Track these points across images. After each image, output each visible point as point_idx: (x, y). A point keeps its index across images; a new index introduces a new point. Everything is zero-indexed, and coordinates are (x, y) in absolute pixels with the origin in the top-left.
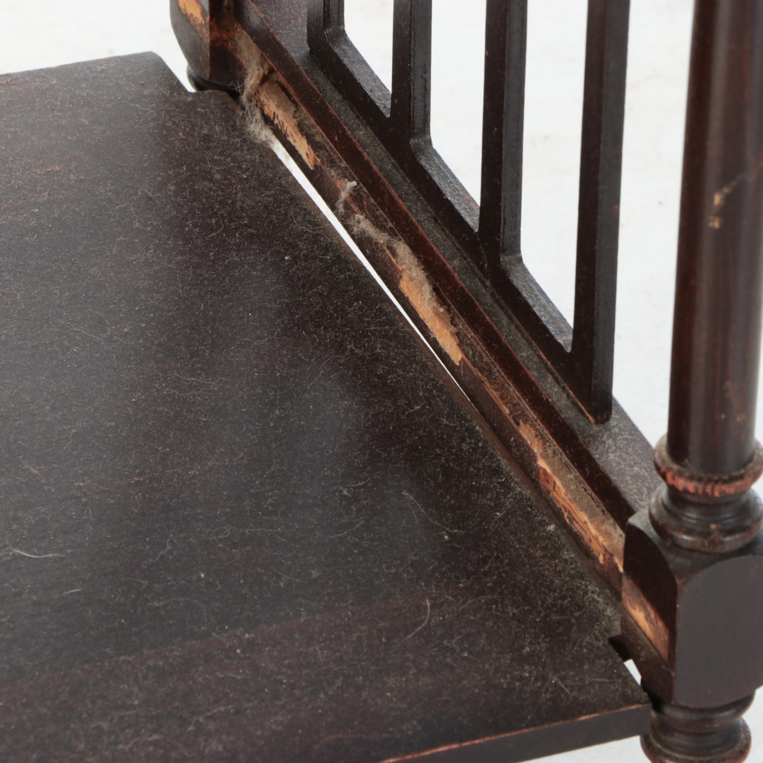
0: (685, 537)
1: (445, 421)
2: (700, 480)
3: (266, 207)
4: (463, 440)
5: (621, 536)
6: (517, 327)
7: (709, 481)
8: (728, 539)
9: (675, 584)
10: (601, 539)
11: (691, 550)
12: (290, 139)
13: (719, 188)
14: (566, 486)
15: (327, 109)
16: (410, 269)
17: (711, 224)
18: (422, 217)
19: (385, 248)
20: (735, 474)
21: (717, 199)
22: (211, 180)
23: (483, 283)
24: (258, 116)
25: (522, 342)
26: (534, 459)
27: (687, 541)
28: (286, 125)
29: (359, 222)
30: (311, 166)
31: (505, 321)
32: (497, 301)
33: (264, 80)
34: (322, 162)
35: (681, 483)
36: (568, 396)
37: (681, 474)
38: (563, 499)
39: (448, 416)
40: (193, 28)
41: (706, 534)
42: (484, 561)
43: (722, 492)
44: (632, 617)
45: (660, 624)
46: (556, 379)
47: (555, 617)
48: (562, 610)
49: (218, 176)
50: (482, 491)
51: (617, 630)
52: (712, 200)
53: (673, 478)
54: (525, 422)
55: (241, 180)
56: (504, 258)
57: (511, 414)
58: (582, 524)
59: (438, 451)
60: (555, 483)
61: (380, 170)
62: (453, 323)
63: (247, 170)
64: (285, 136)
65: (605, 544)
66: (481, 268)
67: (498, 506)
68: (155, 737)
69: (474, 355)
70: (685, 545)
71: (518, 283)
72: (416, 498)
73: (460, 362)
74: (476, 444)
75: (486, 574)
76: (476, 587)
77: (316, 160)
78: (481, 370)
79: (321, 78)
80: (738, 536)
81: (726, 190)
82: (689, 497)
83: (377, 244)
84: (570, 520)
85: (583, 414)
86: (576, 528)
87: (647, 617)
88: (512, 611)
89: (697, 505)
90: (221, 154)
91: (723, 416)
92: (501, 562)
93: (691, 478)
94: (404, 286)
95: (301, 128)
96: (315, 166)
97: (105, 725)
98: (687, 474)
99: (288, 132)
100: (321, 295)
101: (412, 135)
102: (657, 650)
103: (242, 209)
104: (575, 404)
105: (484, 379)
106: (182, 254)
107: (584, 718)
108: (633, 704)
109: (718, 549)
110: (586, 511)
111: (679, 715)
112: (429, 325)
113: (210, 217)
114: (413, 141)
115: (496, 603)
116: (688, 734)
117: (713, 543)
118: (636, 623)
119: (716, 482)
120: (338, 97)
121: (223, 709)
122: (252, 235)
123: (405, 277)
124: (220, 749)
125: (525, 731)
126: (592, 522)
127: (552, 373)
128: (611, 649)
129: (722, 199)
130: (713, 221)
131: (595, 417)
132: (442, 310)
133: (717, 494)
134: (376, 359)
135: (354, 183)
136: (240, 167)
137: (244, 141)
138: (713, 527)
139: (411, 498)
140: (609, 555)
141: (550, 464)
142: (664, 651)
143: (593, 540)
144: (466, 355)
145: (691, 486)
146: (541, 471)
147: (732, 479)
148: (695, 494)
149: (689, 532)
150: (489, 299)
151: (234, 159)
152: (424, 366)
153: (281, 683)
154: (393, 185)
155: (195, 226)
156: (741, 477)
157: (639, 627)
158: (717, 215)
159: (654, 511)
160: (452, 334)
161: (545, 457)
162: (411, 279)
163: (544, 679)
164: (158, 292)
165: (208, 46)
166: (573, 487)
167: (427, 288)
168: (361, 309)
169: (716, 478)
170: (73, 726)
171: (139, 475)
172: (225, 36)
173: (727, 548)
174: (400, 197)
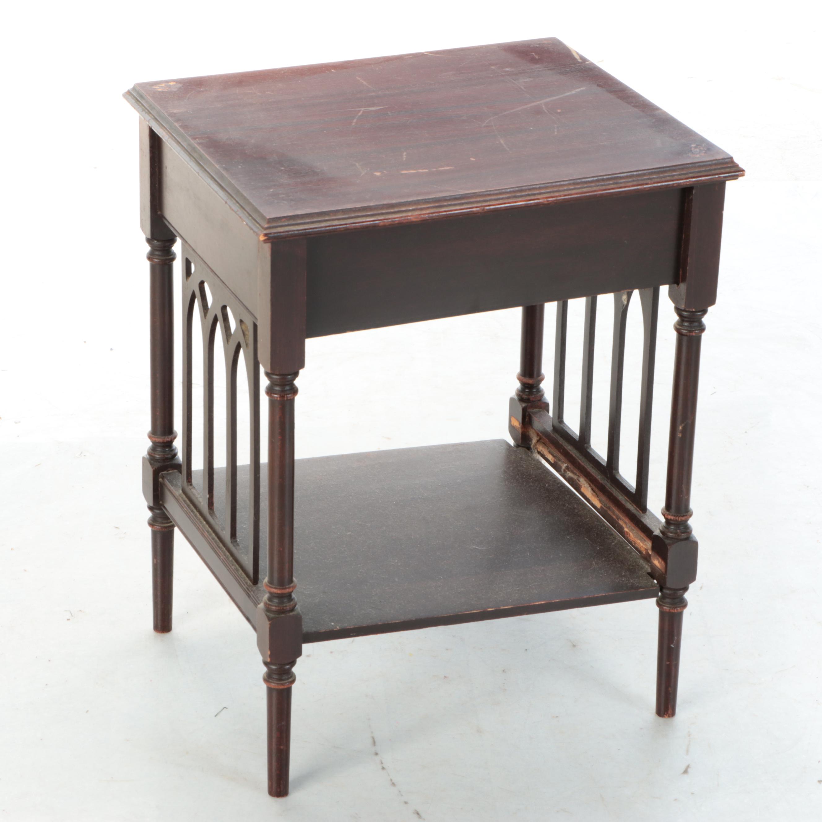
0: (671, 534)
1: (596, 523)
2: (675, 516)
3: (540, 474)
4: (602, 527)
5: (650, 545)
6: (618, 492)
7: (677, 516)
8: (683, 535)
9: (667, 548)
10: (644, 546)
11: (672, 538)
12: (546, 456)
13: (681, 424)
14: (633, 534)
15: (559, 442)
16: (584, 484)
17: (679, 436)
18: (589, 466)
19: (576, 480)
20: (685, 514)
21: (680, 428)
22: (523, 467)
23: (607, 482)
24: (536, 451)
25: (619, 495)
26: (623, 528)
27: (670, 535)
28: (545, 452)
29: (568, 474)
30: (552, 462)
31: (614, 490)
32: (611, 485)
33: (538, 441)
34: (556, 460)
35: (669, 517)
36: (634, 507)
37: (669, 515)
38: (632, 538)
39: (597, 522)
40: (516, 430)
41: (676, 533)
42: (610, 554)
43: (681, 519)
44: (654, 564)
45: (663, 562)
46: (630, 504)
47: (631, 567)
48: (633, 566)
49: (525, 467)
50: (608, 539)
51: (649, 570)
52: (679, 428)
53: (667, 516)
54: (621, 519)
55: (532, 468)
56: (614, 471)
57: (616, 517)
58: (638, 544)
59: (595, 529)
60: (630, 534)
61: (576, 456)
62: (598, 496)
63: (533, 465)
64: (545, 456)
65: (645, 547)
66: (607, 477)
67: (613, 542)
68: (518, 589)
69: (604, 504)
70: (670, 537)
71: (618, 478)
72: (589, 540)
73: (600, 507)
74: (606, 528)
75: (610, 557)
76: (608, 560)
77: (554, 460)
78: (607, 508)
79: (557, 435)
80: (685, 534)
81: (683, 425)
82: (671, 522)
83: (574, 479)
84: (635, 544)
85: (638, 511)
86: (637, 545)
87: (659, 562)
88: (618, 565)
89: (674, 524)
90: (525, 462)
91: (682, 496)
92: (615, 555)
93: (672, 515)
94: (583, 490)
95: (550, 452)
96: (554, 462)
97: (503, 585)
98: (671, 514)
99: (546, 454)
100: (557, 494)
101: (586, 443)
102: (661, 571)
103: (533, 474)
104: (636, 509)
105: (608, 510)
106: (516, 483)
107: (640, 590)
108: (654, 587)
109: (680, 538)
110: (639, 540)
111: (668, 592)
112: (590, 499)
113: (523, 475)
114: (585, 445)
115: (614, 563)
116: (670, 598)
117: (678, 536)
118: (655, 565)
119: (679, 516)
120: (562, 439)
121: (536, 583)
122: (536, 480)
123: (583, 486)
124: (537, 592)
125: (624, 592)
126: (641, 542)
127: (629, 502)
128: (648, 575)
129: (682, 428)
130: (679, 434)
131: (642, 511)
132: (594, 494)
133: (680, 520)
134: (574, 508)
135: (566, 465)
136: (531, 465)
137: (532, 459)
138: (678, 531)
139: (588, 540)
140: (646, 550)
141: (628, 529)
142: (663, 571)
143: (641, 547)
144: (602, 504)
145: (672, 518)
146: (625, 532)
147: (683, 516)
148: (673, 520)
149: (671, 533)
150: (609, 485)
151: (529, 463)
152: (589, 511)
153: (553, 578)
154: (580, 459)
155: (519, 477)
156: (686, 515)
157: (656, 566)
158: (680, 433)
159: (661, 528)
160: (598, 499)
161: (627, 528)
162: (585, 487)
163: (628, 581)
164: (510, 491)
165: (521, 434)
166: (635, 534)
167: (590, 489)
168: (569, 497)
169: (679, 515)
170: (494, 585)
171: (508, 532)
172: (526, 431)
173: (682, 537)
174: (582, 462)
